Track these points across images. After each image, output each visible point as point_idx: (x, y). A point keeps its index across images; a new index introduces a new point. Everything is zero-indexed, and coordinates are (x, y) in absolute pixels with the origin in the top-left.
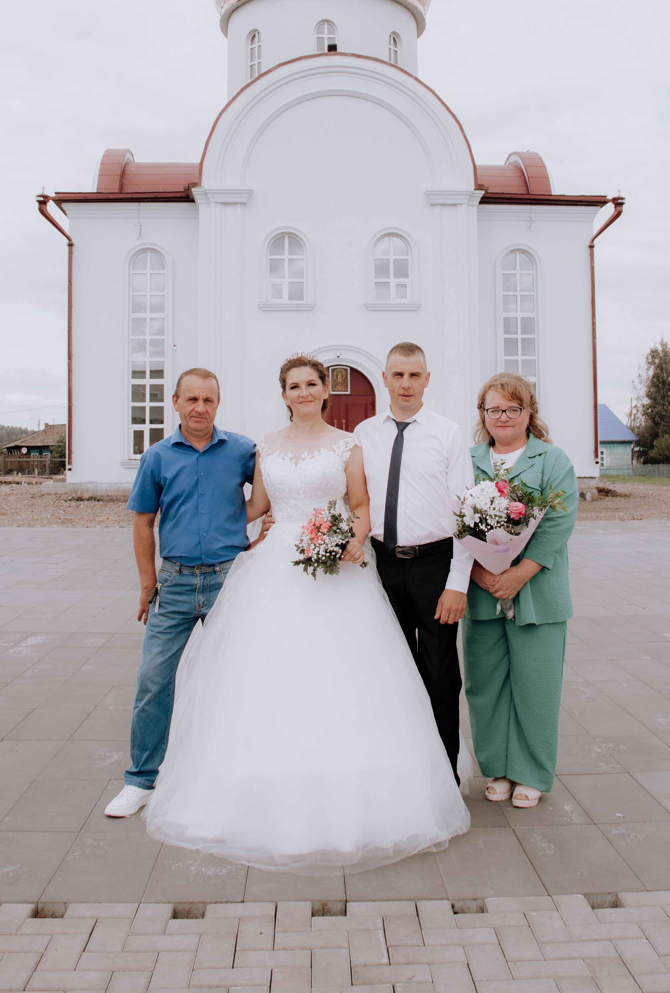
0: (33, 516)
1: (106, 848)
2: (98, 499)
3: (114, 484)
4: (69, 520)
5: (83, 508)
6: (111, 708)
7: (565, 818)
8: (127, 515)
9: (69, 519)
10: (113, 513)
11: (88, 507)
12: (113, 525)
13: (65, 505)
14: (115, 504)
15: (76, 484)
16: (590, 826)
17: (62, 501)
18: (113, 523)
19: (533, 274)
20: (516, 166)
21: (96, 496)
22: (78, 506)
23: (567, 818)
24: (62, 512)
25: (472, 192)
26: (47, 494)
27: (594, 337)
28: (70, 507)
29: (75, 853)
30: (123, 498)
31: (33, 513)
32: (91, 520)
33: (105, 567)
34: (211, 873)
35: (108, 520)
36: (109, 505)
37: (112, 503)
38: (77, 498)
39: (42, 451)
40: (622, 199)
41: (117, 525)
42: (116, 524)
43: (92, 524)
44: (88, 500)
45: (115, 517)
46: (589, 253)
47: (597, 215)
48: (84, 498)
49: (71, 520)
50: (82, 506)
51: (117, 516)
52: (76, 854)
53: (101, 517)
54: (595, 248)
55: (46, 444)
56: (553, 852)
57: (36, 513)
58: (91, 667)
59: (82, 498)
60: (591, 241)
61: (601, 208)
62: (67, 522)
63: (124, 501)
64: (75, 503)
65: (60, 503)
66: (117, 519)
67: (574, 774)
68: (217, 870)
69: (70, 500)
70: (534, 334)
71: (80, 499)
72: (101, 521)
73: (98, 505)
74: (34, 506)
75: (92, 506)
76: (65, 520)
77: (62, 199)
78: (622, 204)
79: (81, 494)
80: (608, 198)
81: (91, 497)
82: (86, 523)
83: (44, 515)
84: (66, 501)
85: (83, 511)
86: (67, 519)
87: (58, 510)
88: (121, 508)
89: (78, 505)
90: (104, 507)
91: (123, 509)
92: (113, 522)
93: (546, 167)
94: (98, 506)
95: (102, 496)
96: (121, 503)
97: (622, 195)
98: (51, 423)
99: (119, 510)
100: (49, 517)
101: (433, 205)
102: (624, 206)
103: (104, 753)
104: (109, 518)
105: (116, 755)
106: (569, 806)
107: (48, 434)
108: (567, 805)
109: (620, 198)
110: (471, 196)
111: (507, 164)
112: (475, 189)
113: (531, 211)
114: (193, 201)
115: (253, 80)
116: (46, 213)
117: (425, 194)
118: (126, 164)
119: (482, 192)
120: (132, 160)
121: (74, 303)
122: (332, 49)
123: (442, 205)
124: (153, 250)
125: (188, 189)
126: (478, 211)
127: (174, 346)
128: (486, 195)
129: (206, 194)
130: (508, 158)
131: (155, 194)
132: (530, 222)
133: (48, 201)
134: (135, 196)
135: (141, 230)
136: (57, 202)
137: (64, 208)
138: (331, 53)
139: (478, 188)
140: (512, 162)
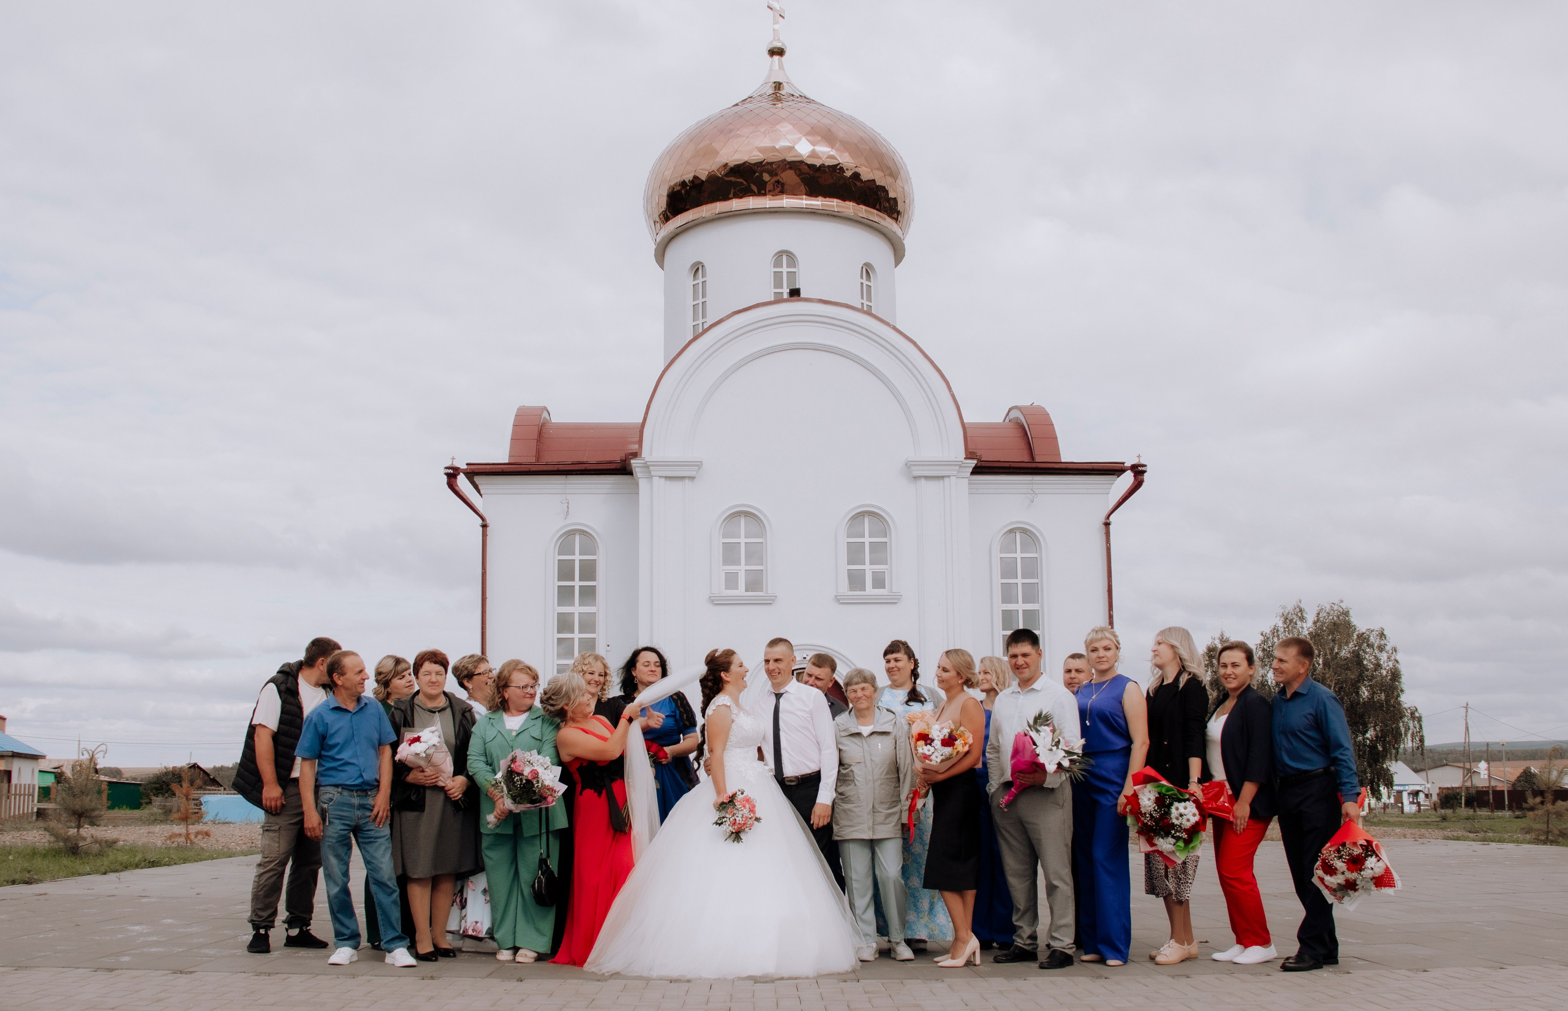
19: (1036, 558)
20: (1017, 423)
25: (963, 461)
40: (1143, 467)
46: (1105, 532)
47: (1113, 485)
54: (1110, 526)
60: (1106, 516)
61: (1118, 477)
77: (476, 471)
78: (1145, 472)
80: (1125, 465)
93: (1054, 425)
97: (1143, 462)
101: (915, 478)
102: (1146, 474)
109: (1141, 465)
110: (960, 467)
111: (1007, 420)
112: (966, 458)
113: (1034, 482)
114: (630, 473)
115: (701, 331)
116: (456, 488)
117: (906, 464)
118: (543, 425)
119: (975, 462)
120: (549, 419)
121: (488, 595)
122: (795, 293)
123: (926, 477)
124: (583, 532)
125: (625, 461)
126: (969, 484)
127: (608, 646)
128: (979, 465)
129: (648, 467)
130: (1008, 414)
131: (586, 465)
132: (1033, 495)
133: (459, 474)
134: (561, 468)
135: (568, 508)
136: (469, 475)
137: (477, 482)
138: (792, 298)
139: (970, 456)
140: (1013, 419)
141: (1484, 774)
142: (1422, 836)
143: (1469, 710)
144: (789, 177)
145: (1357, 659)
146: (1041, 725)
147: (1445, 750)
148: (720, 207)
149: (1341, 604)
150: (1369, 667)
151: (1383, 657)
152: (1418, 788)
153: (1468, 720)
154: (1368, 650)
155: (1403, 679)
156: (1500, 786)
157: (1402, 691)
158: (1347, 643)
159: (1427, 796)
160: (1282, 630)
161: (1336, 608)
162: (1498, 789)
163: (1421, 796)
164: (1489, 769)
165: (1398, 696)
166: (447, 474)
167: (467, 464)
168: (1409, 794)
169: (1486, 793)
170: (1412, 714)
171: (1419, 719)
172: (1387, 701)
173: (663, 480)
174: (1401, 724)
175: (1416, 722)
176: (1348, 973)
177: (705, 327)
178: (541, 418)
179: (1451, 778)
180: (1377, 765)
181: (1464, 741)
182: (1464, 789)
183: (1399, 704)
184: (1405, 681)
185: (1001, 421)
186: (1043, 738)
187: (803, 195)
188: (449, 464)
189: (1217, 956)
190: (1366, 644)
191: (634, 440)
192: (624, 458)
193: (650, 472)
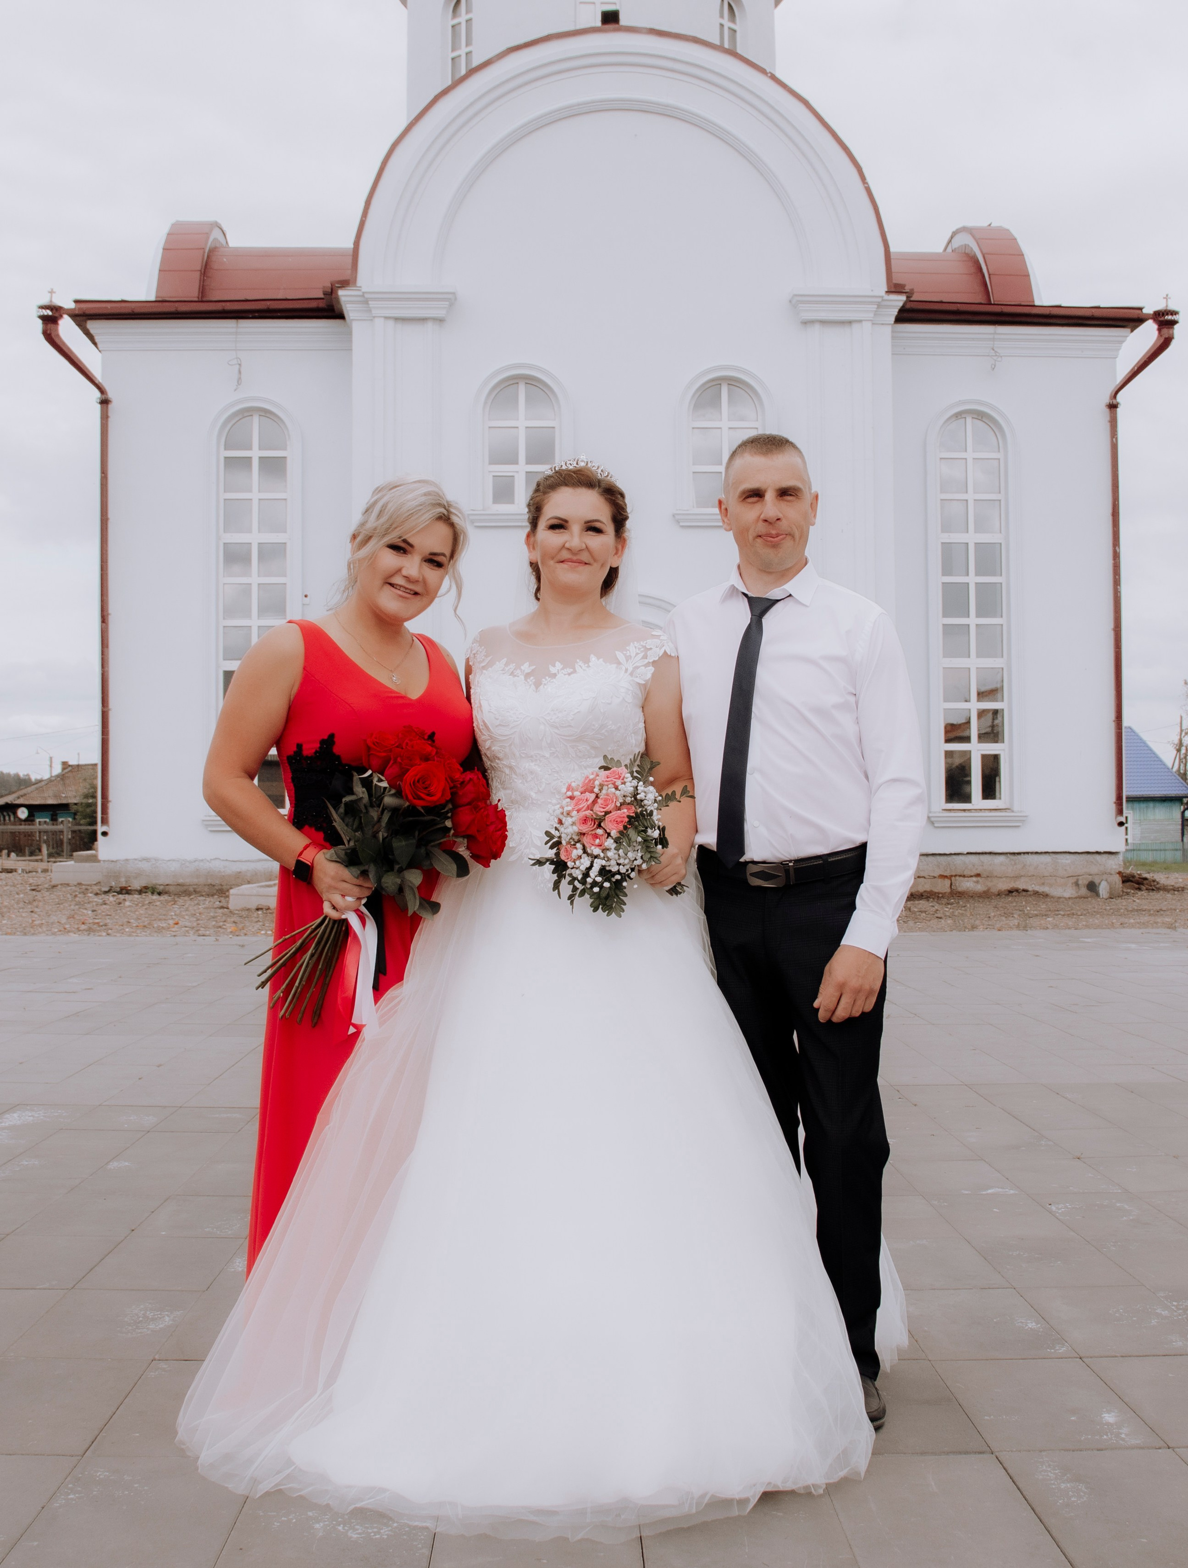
0: (34, 919)
1: (136, 1485)
2: (158, 891)
3: (190, 862)
4: (102, 926)
5: (129, 906)
6: (163, 1233)
7: (1105, 1437)
8: (214, 918)
9: (101, 924)
10: (187, 915)
11: (140, 905)
12: (187, 934)
13: (96, 902)
14: (191, 899)
15: (116, 861)
16: (1160, 1451)
17: (90, 895)
18: (187, 931)
19: (999, 459)
20: (965, 253)
21: (157, 884)
22: (120, 903)
23: (1110, 1436)
24: (90, 912)
25: (882, 297)
26: (61, 884)
27: (1117, 582)
28: (105, 904)
29: (69, 1494)
30: (206, 889)
31: (33, 914)
32: (145, 926)
33: (167, 999)
34: (356, 1536)
35: (176, 926)
36: (181, 901)
37: (186, 898)
38: (118, 889)
39: (56, 815)
40: (1172, 314)
41: (194, 933)
42: (191, 932)
43: (145, 932)
44: (140, 892)
45: (190, 922)
46: (1108, 418)
47: (1124, 344)
48: (132, 889)
49: (106, 925)
50: (127, 903)
51: (195, 919)
52: (71, 1496)
53: (163, 922)
54: (1118, 409)
55: (64, 802)
56: (1085, 1499)
57: (39, 915)
58: (127, 1164)
59: (129, 888)
60: (1111, 394)
61: (1132, 331)
62: (98, 929)
63: (208, 895)
64: (115, 898)
65: (87, 898)
66: (195, 924)
67: (1118, 1355)
68: (369, 1531)
69: (106, 892)
70: (1001, 575)
71: (124, 891)
72: (163, 927)
73: (159, 901)
74: (35, 904)
75: (147, 902)
76: (95, 926)
77: (90, 312)
78: (1174, 323)
79: (126, 882)
80: (1144, 311)
81: (146, 888)
82: (134, 930)
83: (54, 918)
84: (97, 894)
85: (129, 911)
86: (98, 923)
87: (82, 910)
88: (203, 906)
89: (120, 901)
90: (170, 904)
91: (205, 908)
92: (187, 929)
93: (1025, 256)
94: (158, 903)
95: (167, 885)
96: (204, 898)
97: (1172, 307)
98: (73, 762)
99: (199, 909)
100: (63, 921)
101: (806, 323)
102: (1176, 327)
103: (142, 1312)
104: (180, 922)
105: (168, 1315)
106: (1113, 1414)
107: (67, 782)
108: (1109, 1412)
109: (1170, 311)
110: (879, 306)
111: (949, 250)
112: (888, 292)
113: (996, 336)
114: (340, 316)
115: (463, 73)
116: (57, 338)
117: (790, 301)
118: (212, 251)
119: (903, 298)
120: (224, 243)
121: (111, 514)
122: (611, 19)
123: (824, 322)
124: (265, 413)
125: (332, 292)
126: (893, 338)
127: (306, 596)
128: (908, 306)
129: (366, 302)
130: (950, 242)
131: (268, 303)
132: (995, 358)
133: (61, 316)
134: (229, 307)
135: (240, 372)
136: (78, 318)
137: (92, 331)
138: (607, 27)
139: (893, 290)
140: (958, 247)
167: (76, 302)
173: (391, 323)
177: (470, 68)
178: (208, 238)
185: (940, 250)
188: (45, 301)
192: (330, 291)
193: (370, 311)
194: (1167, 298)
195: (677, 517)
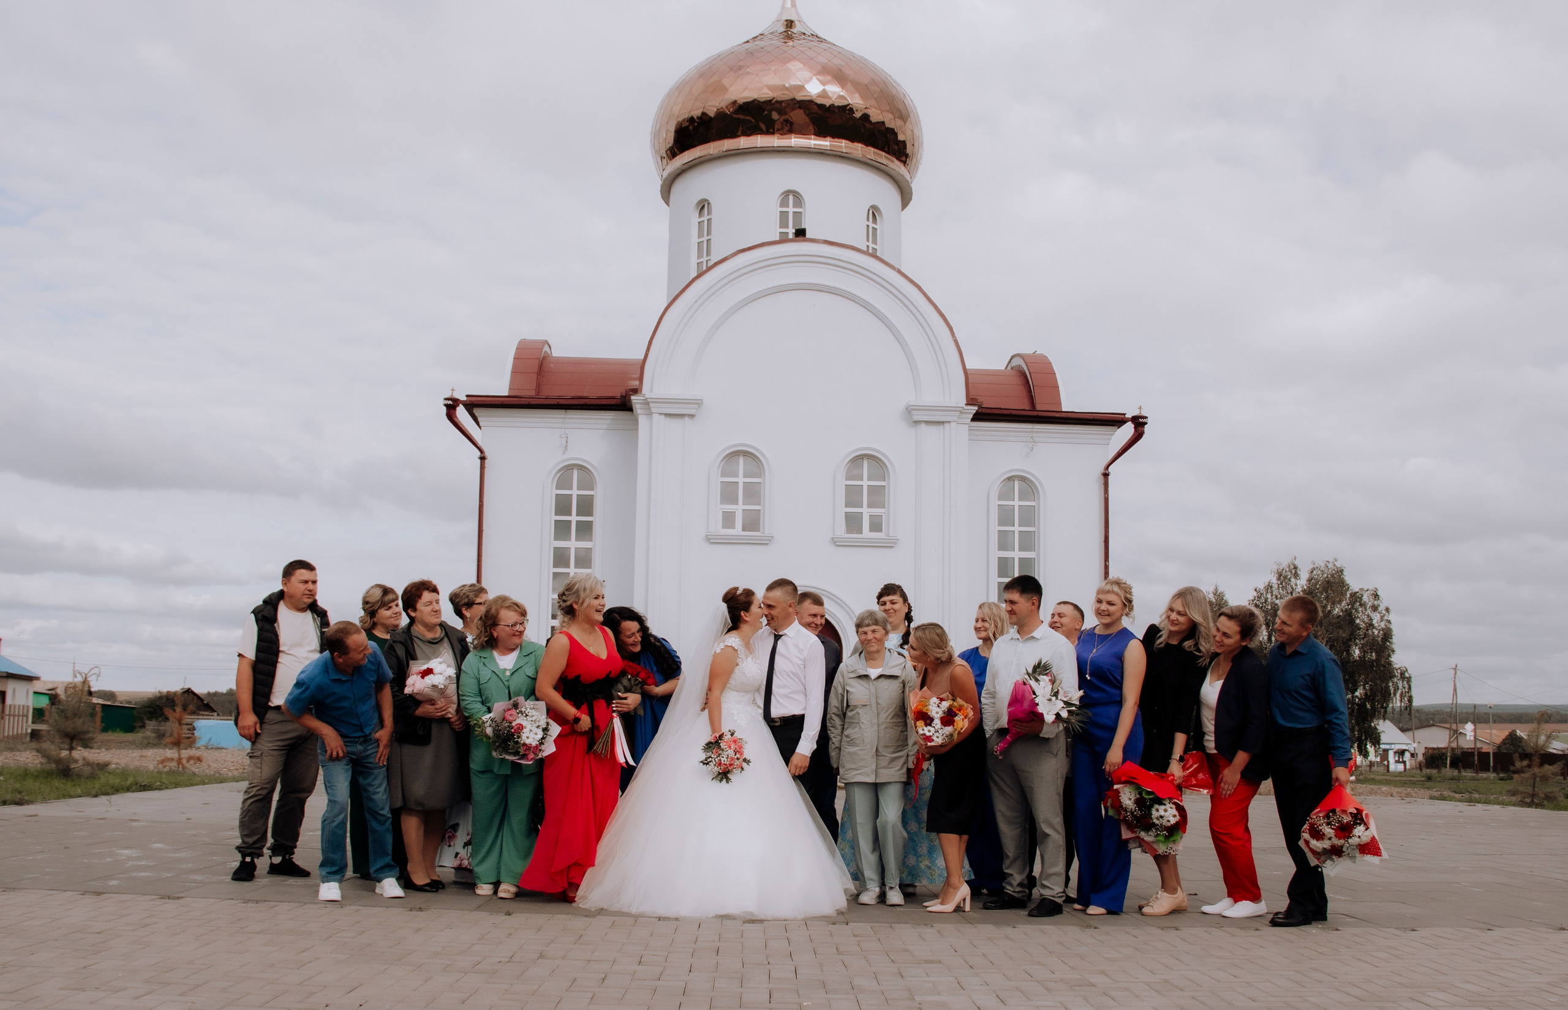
19: (1034, 506)
20: (1019, 370)
25: (964, 407)
40: (1143, 418)
46: (1103, 482)
47: (1114, 436)
54: (1109, 477)
60: (1104, 467)
61: (1119, 428)
77: (476, 403)
78: (1146, 423)
80: (1126, 416)
93: (1056, 374)
97: (1144, 414)
101: (915, 422)
102: (1145, 426)
109: (1141, 416)
110: (961, 412)
111: (1009, 368)
112: (967, 404)
113: (1034, 430)
114: (630, 409)
115: (705, 268)
116: (456, 419)
117: (907, 408)
118: (544, 358)
119: (976, 408)
120: (549, 353)
121: (485, 527)
122: (800, 233)
123: (927, 422)
124: (581, 468)
125: (626, 397)
126: (969, 430)
128: (980, 411)
129: (648, 404)
130: (1010, 362)
131: (586, 400)
132: (1033, 443)
133: (458, 405)
134: (561, 402)
135: (567, 442)
136: (468, 406)
137: (476, 414)
138: (797, 238)
139: (970, 403)
140: (1015, 366)
141: (1470, 736)
142: (1408, 795)
143: (1458, 672)
144: (798, 116)
145: (1349, 618)
146: (1039, 674)
147: (1432, 710)
148: (728, 144)
149: (1335, 563)
150: (1362, 627)
151: (1376, 618)
152: (1404, 747)
153: (1456, 682)
154: (1360, 609)
155: (1395, 639)
156: (1486, 749)
157: (1393, 651)
158: (1340, 602)
159: (1412, 755)
160: (1276, 586)
161: (1330, 566)
162: (1483, 751)
163: (1407, 755)
164: (1475, 731)
165: (1389, 656)
166: (445, 405)
167: (467, 396)
168: (1395, 753)
169: (1472, 754)
170: (1402, 674)
171: (1409, 680)
172: (1377, 660)
173: (663, 416)
174: (1391, 684)
175: (1405, 683)
176: (1337, 930)
177: (709, 265)
178: (542, 351)
179: (1437, 738)
180: (1364, 723)
181: (1451, 702)
182: (1449, 750)
183: (1390, 664)
184: (1396, 641)
185: (1004, 368)
186: (1042, 688)
187: (811, 135)
188: (448, 395)
189: (1206, 909)
190: (1358, 604)
191: (634, 376)
192: (624, 395)
193: (650, 409)
194: (1140, 408)
195: (835, 539)
